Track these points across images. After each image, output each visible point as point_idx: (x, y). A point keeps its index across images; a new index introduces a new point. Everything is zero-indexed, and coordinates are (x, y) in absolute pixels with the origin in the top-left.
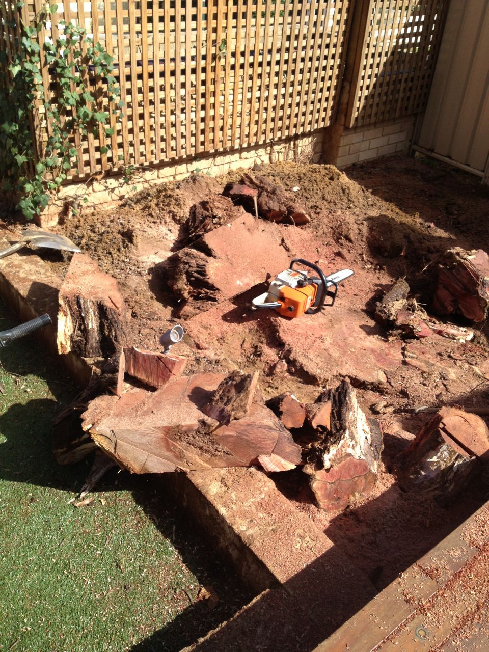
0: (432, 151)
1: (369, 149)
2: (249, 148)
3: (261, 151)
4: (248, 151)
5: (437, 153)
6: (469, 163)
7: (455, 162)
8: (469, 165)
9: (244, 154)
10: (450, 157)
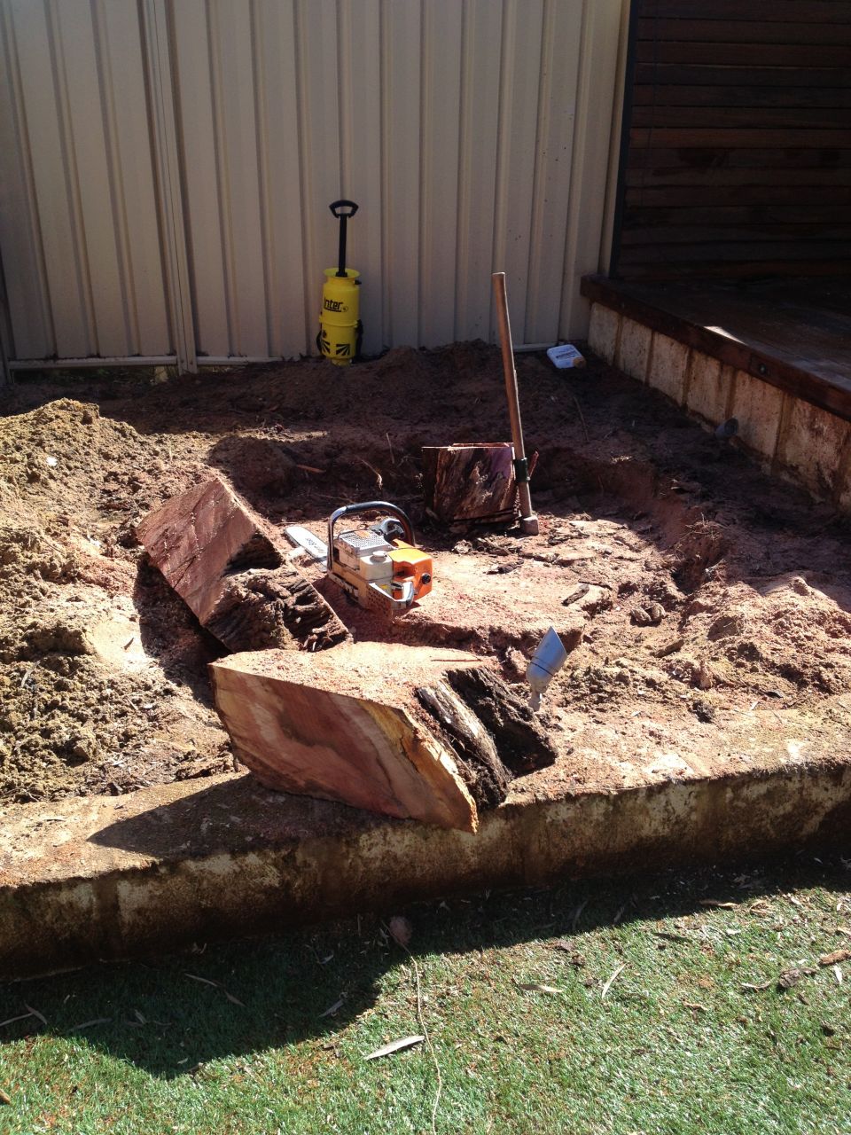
0: (55, 358)
5: (66, 358)
6: (136, 353)
7: (113, 360)
8: (139, 355)
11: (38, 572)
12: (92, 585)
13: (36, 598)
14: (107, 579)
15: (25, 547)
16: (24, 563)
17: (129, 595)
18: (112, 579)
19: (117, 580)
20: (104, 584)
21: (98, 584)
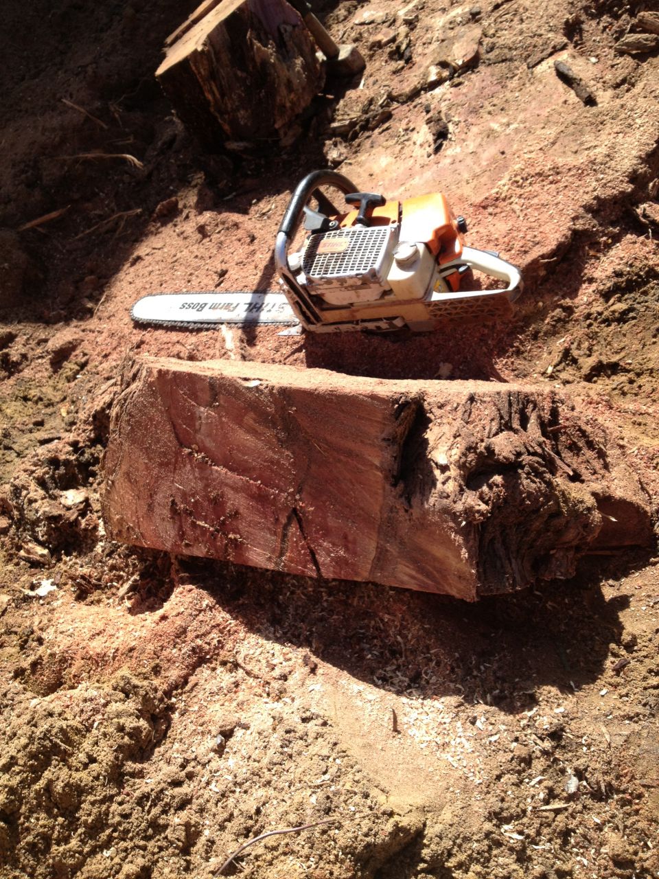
11: (130, 766)
12: (192, 680)
13: (184, 804)
14: (193, 650)
15: (65, 757)
16: (97, 778)
17: (242, 635)
18: (199, 642)
19: (204, 635)
20: (200, 659)
21: (194, 669)
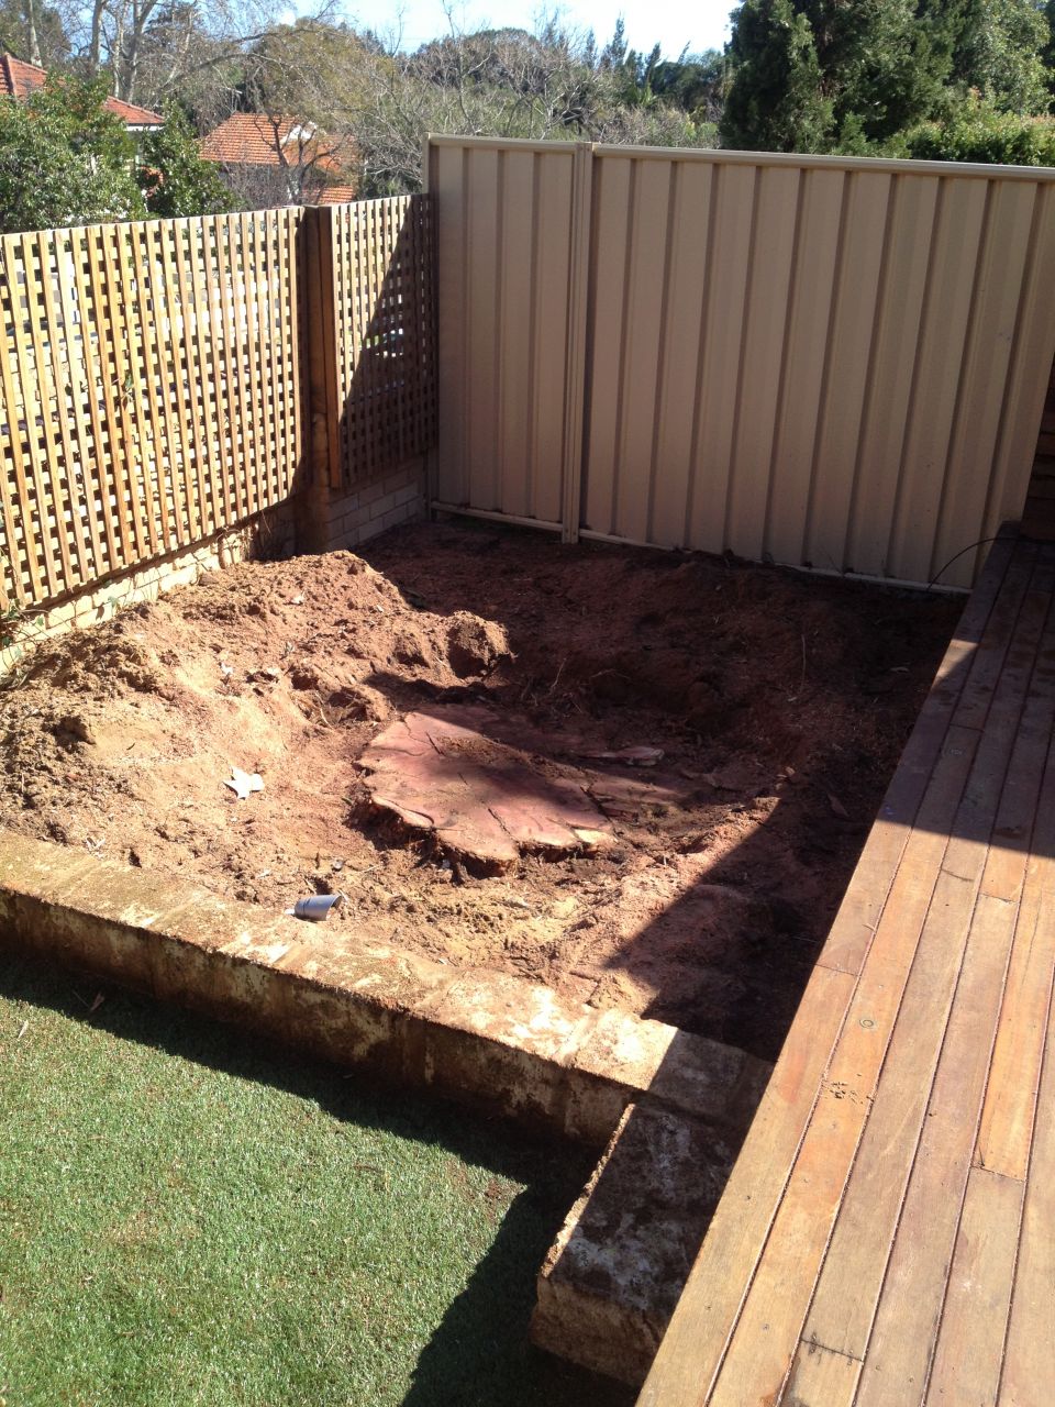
0: (467, 505)
1: (371, 520)
2: (183, 550)
3: (203, 553)
4: (182, 557)
5: (476, 508)
6: (532, 514)
7: (511, 517)
8: (534, 518)
9: (179, 562)
10: (500, 511)
